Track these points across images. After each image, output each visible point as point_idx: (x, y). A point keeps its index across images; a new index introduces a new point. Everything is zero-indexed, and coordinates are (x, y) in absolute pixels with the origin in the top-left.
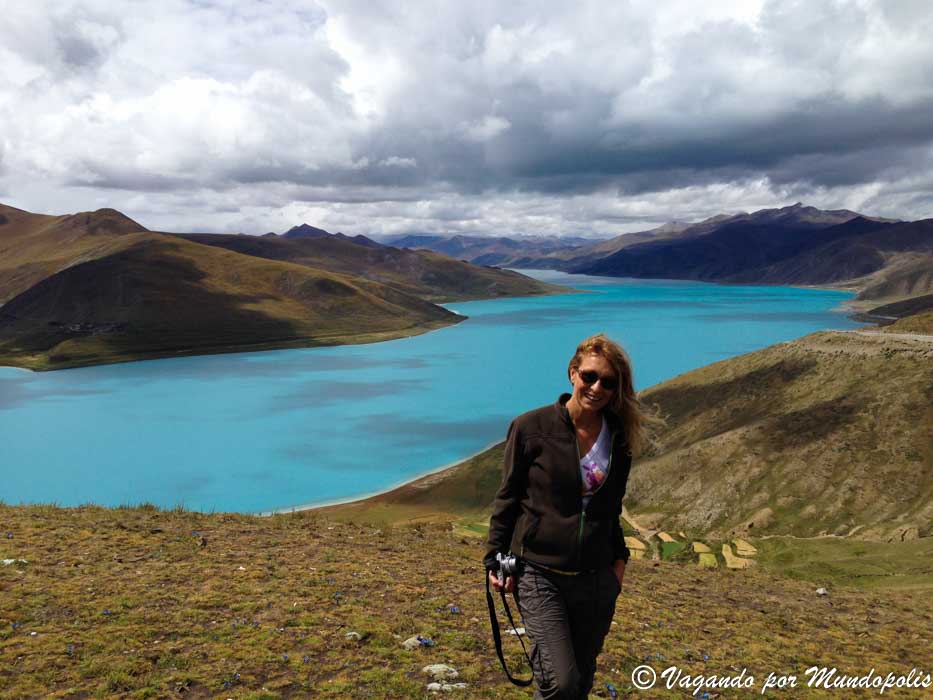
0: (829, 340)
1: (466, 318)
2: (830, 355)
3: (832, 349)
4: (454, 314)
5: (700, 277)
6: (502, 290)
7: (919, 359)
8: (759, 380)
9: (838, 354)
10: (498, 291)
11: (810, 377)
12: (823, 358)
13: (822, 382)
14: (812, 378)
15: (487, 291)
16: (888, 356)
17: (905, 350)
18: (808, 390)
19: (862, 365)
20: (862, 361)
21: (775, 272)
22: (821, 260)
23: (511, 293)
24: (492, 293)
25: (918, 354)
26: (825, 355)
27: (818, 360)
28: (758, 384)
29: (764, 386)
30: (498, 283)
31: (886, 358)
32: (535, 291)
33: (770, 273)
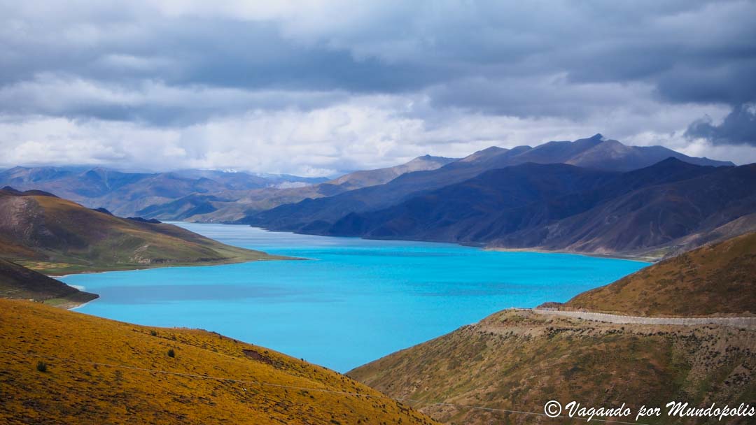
0: (506, 320)
1: (96, 297)
2: (501, 337)
3: (504, 331)
4: (76, 291)
6: (157, 255)
7: (574, 339)
8: (427, 369)
9: (508, 335)
10: (150, 257)
11: (474, 362)
12: (494, 340)
13: (483, 368)
14: (476, 364)
15: (133, 257)
16: (550, 336)
17: (567, 330)
18: (468, 378)
19: (524, 347)
20: (525, 342)
21: (560, 231)
22: (619, 216)
23: (170, 260)
24: (142, 259)
25: (576, 333)
26: (496, 337)
27: (487, 343)
28: (424, 374)
29: (428, 376)
30: (150, 244)
31: (547, 339)
32: (209, 257)
33: (553, 234)
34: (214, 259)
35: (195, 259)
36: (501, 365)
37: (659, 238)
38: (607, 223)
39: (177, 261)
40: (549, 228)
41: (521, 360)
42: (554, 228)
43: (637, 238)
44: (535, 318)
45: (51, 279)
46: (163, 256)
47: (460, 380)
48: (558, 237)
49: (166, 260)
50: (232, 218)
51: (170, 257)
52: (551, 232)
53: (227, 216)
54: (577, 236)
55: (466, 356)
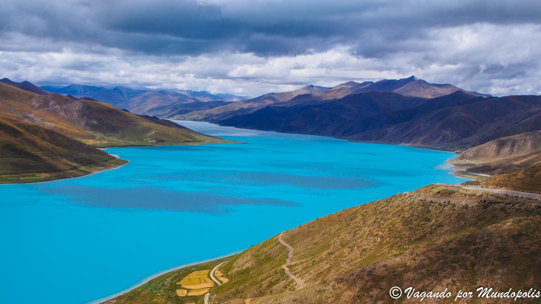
0: (439, 192)
1: (126, 162)
2: (440, 205)
3: (441, 200)
4: (115, 158)
5: (333, 134)
6: (160, 138)
7: (508, 211)
8: (383, 224)
9: (446, 203)
10: (156, 139)
11: (424, 222)
12: (434, 207)
13: (434, 227)
14: (426, 224)
15: (146, 138)
16: (485, 207)
17: (498, 203)
18: (422, 234)
19: (464, 214)
20: (464, 210)
21: (394, 132)
22: (430, 124)
23: (168, 141)
24: (151, 140)
25: (508, 206)
26: (436, 204)
27: (430, 208)
28: (382, 228)
29: (387, 230)
30: (156, 131)
31: (483, 209)
32: (190, 140)
33: (390, 133)
34: (193, 141)
35: (182, 141)
36: (449, 226)
37: (454, 138)
38: (423, 128)
39: (172, 142)
40: (388, 129)
41: (465, 224)
42: (391, 130)
43: (440, 138)
44: (465, 192)
45: (99, 150)
46: (164, 139)
47: (415, 235)
48: (393, 135)
49: (165, 141)
50: (198, 117)
51: (168, 140)
52: (389, 132)
53: (194, 116)
54: (405, 135)
55: (414, 217)
